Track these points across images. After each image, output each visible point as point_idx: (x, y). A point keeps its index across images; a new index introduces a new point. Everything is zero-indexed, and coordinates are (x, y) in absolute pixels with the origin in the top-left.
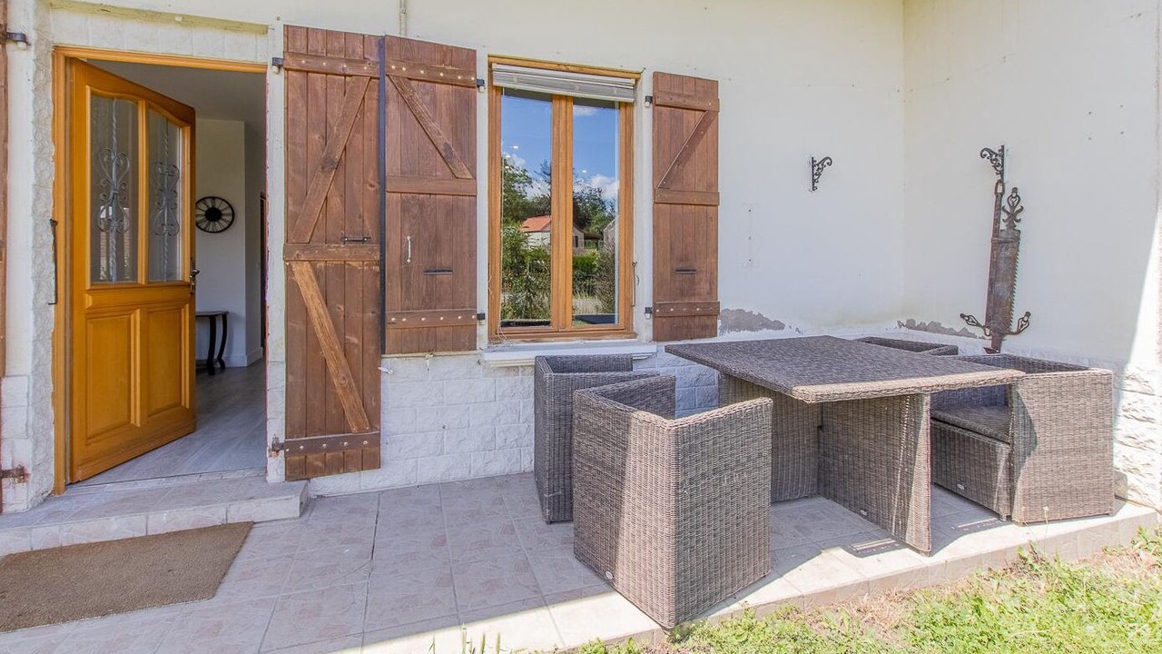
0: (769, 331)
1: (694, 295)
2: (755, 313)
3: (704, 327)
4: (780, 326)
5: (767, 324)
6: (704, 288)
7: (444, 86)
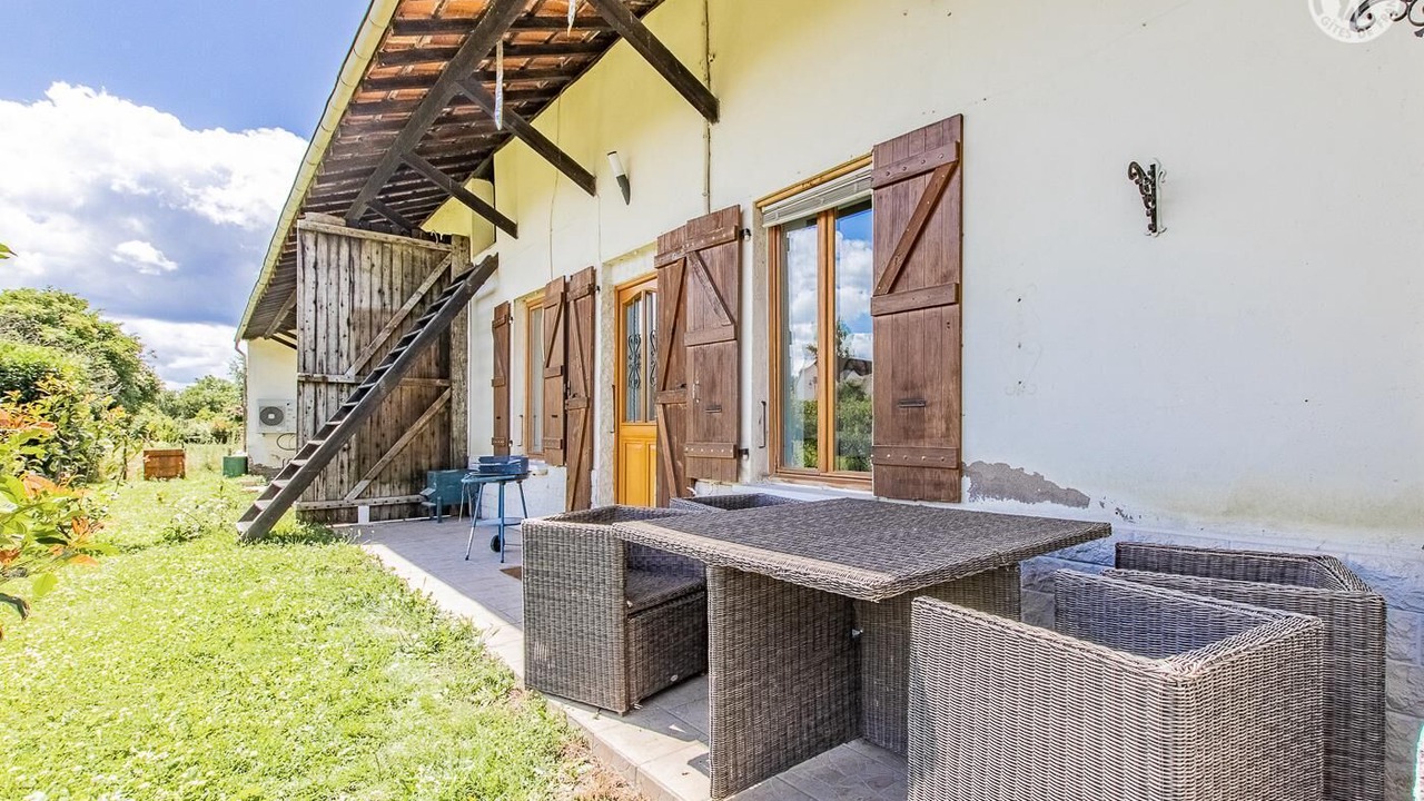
0: (1055, 505)
1: (922, 437)
2: (1029, 471)
3: (938, 485)
4: (1082, 502)
5: (1053, 494)
6: (937, 426)
7: (718, 248)
